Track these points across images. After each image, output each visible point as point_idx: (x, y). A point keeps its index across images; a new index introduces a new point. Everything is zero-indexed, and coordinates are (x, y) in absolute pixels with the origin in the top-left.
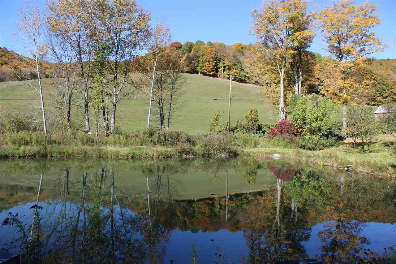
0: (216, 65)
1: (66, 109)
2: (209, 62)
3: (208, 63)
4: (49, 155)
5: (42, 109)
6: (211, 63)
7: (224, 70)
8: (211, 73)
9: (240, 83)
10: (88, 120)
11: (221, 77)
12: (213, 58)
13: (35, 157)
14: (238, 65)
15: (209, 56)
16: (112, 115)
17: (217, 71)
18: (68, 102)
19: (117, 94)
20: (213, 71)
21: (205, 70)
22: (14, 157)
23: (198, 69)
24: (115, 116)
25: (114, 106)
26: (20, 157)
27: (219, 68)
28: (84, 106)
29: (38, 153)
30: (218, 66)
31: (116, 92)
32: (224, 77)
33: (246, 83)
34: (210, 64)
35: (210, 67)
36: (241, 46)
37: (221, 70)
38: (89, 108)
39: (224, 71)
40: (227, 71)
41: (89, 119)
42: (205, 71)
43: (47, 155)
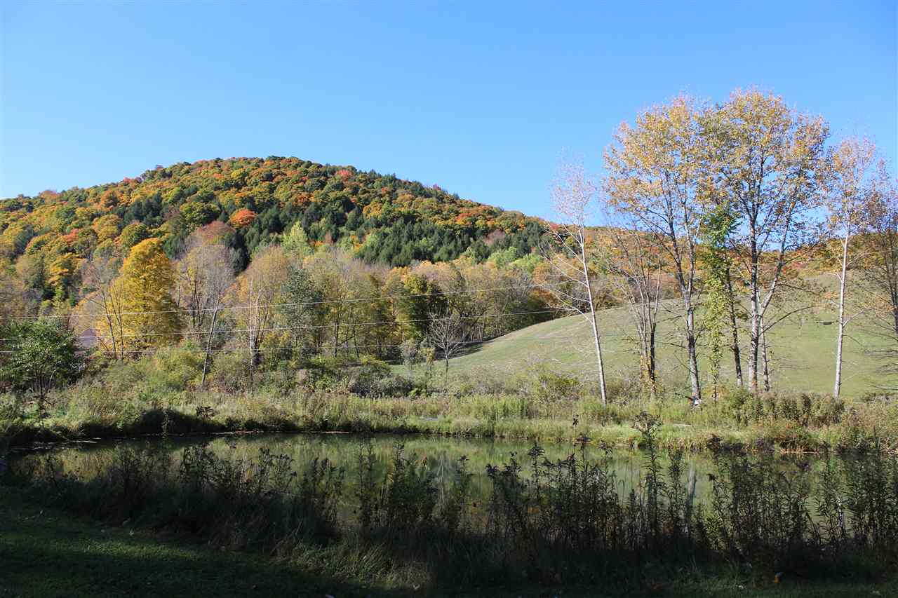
1: (644, 353)
4: (497, 434)
5: (596, 355)
10: (696, 375)
13: (474, 436)
16: (751, 363)
18: (649, 338)
19: (760, 314)
22: (439, 433)
24: (756, 364)
25: (753, 342)
26: (448, 434)
28: (687, 343)
29: (479, 429)
31: (755, 310)
38: (698, 349)
41: (697, 371)
43: (493, 433)
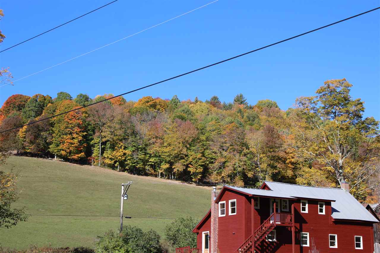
0: (87, 139)
2: (71, 133)
3: (69, 136)
6: (75, 136)
7: (103, 150)
8: (76, 157)
9: (136, 176)
11: (97, 165)
12: (79, 126)
14: (130, 139)
15: (71, 122)
17: (89, 152)
20: (81, 152)
21: (63, 150)
23: (52, 148)
27: (93, 146)
30: (91, 143)
32: (104, 165)
33: (146, 175)
34: (73, 138)
35: (72, 144)
36: (151, 103)
37: (96, 151)
39: (102, 153)
40: (109, 151)
42: (63, 153)
